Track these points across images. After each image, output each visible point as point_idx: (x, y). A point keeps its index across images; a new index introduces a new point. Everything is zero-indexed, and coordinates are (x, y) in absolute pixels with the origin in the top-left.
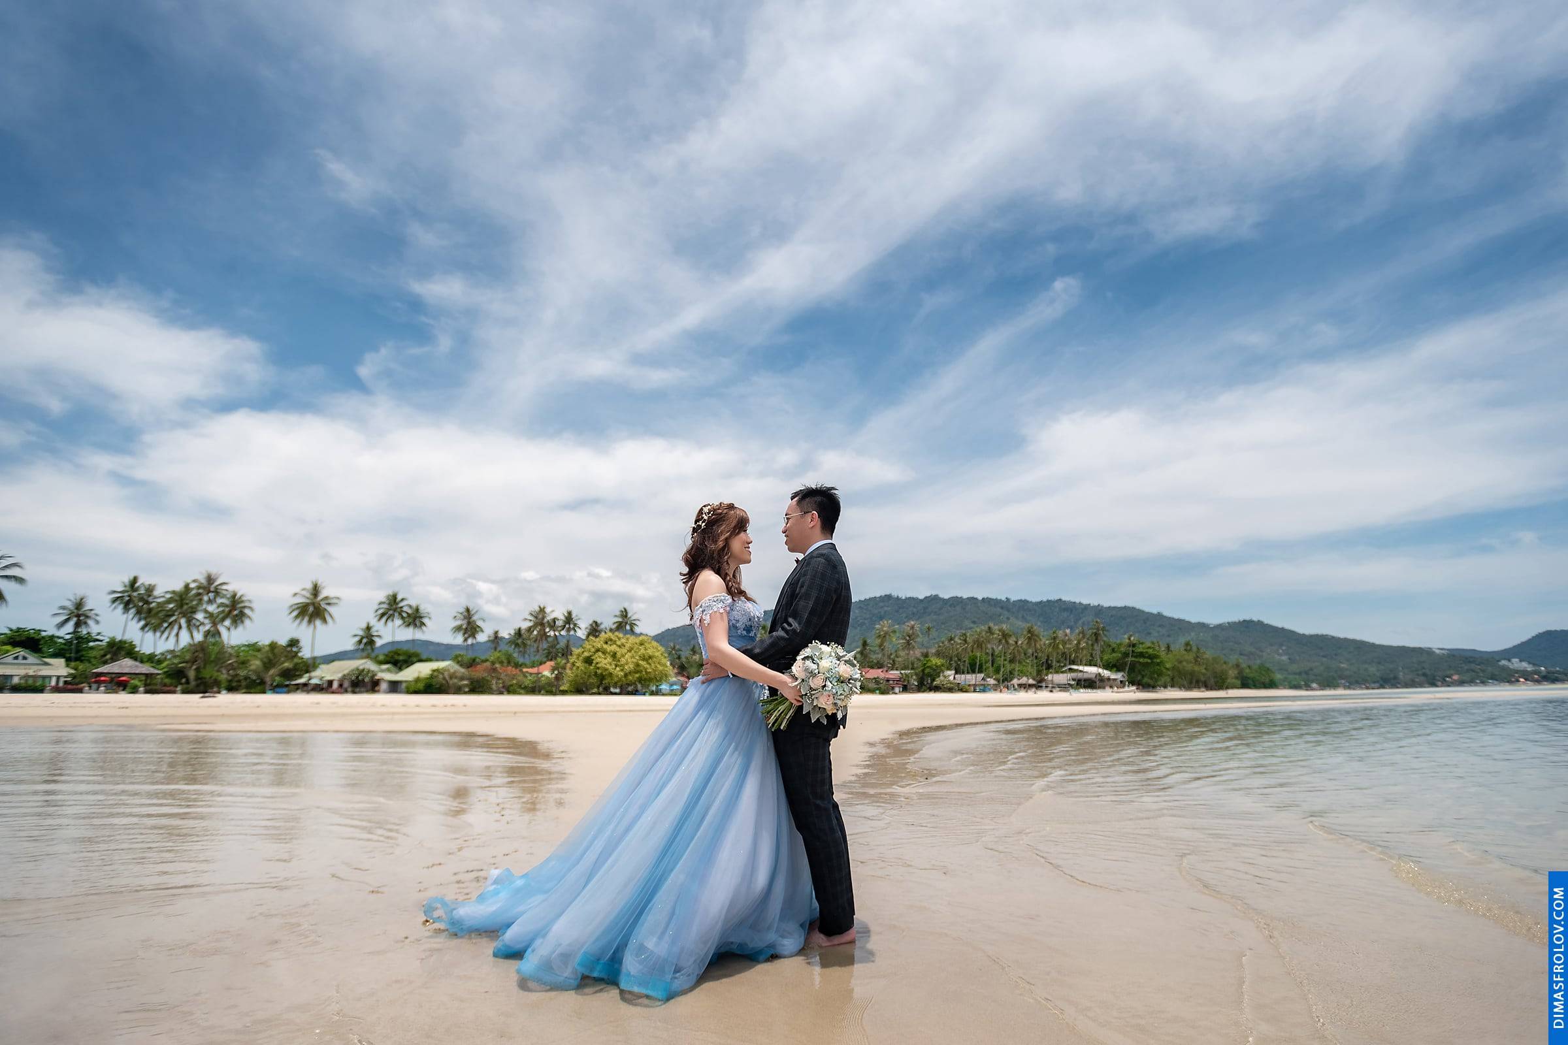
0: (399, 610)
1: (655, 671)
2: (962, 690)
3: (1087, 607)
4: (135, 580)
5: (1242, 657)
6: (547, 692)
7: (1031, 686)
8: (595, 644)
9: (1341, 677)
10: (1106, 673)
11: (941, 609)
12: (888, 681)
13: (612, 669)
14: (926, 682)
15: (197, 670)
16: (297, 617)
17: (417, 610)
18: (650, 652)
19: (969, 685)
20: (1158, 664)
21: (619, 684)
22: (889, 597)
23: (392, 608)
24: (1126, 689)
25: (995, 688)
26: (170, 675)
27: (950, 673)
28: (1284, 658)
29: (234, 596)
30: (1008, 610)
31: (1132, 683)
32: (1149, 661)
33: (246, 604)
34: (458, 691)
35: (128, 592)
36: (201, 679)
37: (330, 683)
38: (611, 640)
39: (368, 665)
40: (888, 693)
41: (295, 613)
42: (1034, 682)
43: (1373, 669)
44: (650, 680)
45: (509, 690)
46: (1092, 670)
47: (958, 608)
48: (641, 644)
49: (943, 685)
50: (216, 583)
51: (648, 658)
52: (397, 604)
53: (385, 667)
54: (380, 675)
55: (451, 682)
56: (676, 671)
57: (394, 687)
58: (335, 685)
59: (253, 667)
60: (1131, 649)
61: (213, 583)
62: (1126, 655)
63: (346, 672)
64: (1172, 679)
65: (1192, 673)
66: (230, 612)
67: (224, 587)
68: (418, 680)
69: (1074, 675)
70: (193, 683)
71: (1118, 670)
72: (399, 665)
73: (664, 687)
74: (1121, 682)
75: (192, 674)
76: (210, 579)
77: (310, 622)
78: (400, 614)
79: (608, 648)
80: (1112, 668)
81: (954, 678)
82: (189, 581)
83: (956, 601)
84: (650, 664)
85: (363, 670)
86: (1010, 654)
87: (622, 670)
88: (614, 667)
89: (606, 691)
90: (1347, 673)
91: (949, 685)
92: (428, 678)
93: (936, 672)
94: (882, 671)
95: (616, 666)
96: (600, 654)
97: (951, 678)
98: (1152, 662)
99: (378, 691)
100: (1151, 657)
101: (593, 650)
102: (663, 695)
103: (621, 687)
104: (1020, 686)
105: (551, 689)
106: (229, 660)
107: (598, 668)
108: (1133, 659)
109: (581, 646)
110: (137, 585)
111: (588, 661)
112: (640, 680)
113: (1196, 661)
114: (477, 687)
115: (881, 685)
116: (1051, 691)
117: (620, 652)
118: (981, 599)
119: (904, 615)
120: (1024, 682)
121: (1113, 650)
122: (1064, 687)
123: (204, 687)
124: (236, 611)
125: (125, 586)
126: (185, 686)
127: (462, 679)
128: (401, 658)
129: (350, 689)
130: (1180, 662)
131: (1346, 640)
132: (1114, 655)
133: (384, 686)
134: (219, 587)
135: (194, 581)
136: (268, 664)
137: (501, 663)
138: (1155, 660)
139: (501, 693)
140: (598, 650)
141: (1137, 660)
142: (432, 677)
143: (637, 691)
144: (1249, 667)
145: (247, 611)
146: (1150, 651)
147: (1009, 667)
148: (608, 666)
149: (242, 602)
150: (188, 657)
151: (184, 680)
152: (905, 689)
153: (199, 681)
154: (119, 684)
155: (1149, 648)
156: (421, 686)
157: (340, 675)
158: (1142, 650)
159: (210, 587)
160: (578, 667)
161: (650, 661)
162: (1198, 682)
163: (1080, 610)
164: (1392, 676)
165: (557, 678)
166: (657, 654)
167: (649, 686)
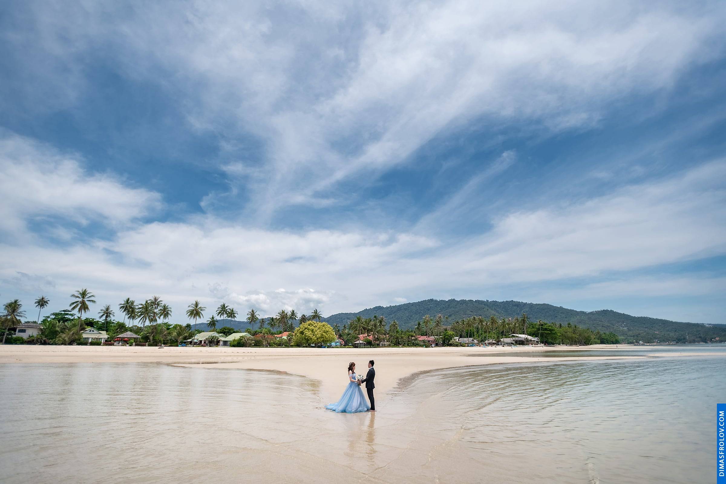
0: (226, 311)
1: (329, 337)
2: (462, 346)
3: (525, 304)
4: (128, 299)
5: (603, 328)
6: (285, 346)
7: (494, 344)
8: (304, 326)
9: (655, 338)
10: (530, 338)
11: (456, 305)
12: (429, 341)
13: (312, 336)
14: (446, 342)
15: (153, 336)
16: (189, 315)
17: (233, 310)
18: (327, 329)
19: (466, 343)
20: (554, 334)
21: (315, 343)
22: (432, 300)
23: (223, 309)
24: (539, 345)
25: (478, 345)
26: (143, 338)
27: (457, 338)
28: (625, 328)
29: (165, 306)
30: (488, 306)
31: (542, 342)
32: (550, 332)
33: (169, 309)
34: (250, 346)
35: (126, 304)
36: (155, 340)
37: (201, 341)
38: (311, 324)
39: (215, 334)
40: (429, 347)
41: (189, 314)
42: (495, 342)
43: (672, 334)
44: (327, 341)
45: (270, 345)
46: (523, 336)
47: (464, 305)
48: (323, 326)
49: (454, 343)
50: (158, 301)
51: (326, 332)
52: (225, 308)
53: (221, 334)
54: (220, 338)
55: (248, 342)
56: (337, 336)
57: (225, 343)
58: (203, 342)
59: (173, 335)
60: (541, 326)
61: (157, 301)
62: (539, 329)
63: (207, 337)
64: (562, 341)
65: (572, 338)
66: (163, 312)
67: (161, 302)
68: (234, 340)
69: (514, 338)
70: (152, 342)
71: (536, 337)
72: (226, 333)
73: (333, 344)
74: (537, 342)
75: (151, 338)
76: (156, 299)
77: (194, 317)
78: (226, 312)
79: (310, 327)
80: (533, 335)
81: (459, 340)
82: (148, 300)
83: (463, 302)
84: (327, 334)
85: (214, 336)
86: (484, 329)
87: (316, 337)
88: (312, 335)
89: (309, 346)
90: (658, 336)
91: (456, 343)
92: (238, 340)
93: (451, 337)
94: (426, 337)
95: (313, 335)
96: (307, 330)
97: (457, 340)
98: (551, 333)
99: (219, 345)
100: (551, 330)
101: (304, 328)
102: (333, 347)
103: (315, 344)
104: (489, 344)
105: (287, 344)
106: (165, 332)
107: (306, 336)
108: (542, 331)
109: (299, 326)
110: (129, 301)
111: (302, 333)
112: (323, 341)
113: (574, 332)
114: (258, 344)
115: (426, 344)
116: (503, 346)
117: (315, 329)
118: (475, 301)
119: (439, 308)
120: (491, 342)
121: (533, 327)
122: (510, 344)
123: (155, 343)
124: (165, 312)
125: (125, 302)
126: (149, 343)
127: (252, 340)
128: (227, 331)
129: (208, 344)
130: (566, 332)
131: (657, 319)
132: (533, 329)
133: (221, 343)
134: (159, 302)
135: (150, 300)
136: (179, 334)
137: (267, 334)
138: (552, 332)
139: (267, 347)
140: (306, 329)
141: (544, 332)
142: (240, 340)
143: (322, 345)
144: (604, 333)
145: (169, 312)
146: (550, 327)
147: (484, 335)
148: (310, 335)
149: (168, 308)
150: (150, 331)
151: (149, 340)
152: (437, 345)
153: (154, 341)
154: (125, 342)
155: (550, 326)
156: (236, 343)
157: (205, 338)
158: (546, 327)
159: (155, 302)
160: (298, 335)
161: (327, 333)
162: (575, 341)
163: (522, 306)
164: (682, 338)
165: (289, 340)
166: (330, 330)
167: (327, 343)
